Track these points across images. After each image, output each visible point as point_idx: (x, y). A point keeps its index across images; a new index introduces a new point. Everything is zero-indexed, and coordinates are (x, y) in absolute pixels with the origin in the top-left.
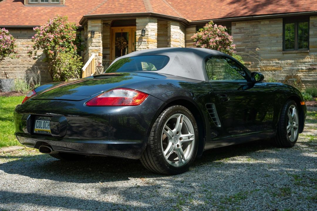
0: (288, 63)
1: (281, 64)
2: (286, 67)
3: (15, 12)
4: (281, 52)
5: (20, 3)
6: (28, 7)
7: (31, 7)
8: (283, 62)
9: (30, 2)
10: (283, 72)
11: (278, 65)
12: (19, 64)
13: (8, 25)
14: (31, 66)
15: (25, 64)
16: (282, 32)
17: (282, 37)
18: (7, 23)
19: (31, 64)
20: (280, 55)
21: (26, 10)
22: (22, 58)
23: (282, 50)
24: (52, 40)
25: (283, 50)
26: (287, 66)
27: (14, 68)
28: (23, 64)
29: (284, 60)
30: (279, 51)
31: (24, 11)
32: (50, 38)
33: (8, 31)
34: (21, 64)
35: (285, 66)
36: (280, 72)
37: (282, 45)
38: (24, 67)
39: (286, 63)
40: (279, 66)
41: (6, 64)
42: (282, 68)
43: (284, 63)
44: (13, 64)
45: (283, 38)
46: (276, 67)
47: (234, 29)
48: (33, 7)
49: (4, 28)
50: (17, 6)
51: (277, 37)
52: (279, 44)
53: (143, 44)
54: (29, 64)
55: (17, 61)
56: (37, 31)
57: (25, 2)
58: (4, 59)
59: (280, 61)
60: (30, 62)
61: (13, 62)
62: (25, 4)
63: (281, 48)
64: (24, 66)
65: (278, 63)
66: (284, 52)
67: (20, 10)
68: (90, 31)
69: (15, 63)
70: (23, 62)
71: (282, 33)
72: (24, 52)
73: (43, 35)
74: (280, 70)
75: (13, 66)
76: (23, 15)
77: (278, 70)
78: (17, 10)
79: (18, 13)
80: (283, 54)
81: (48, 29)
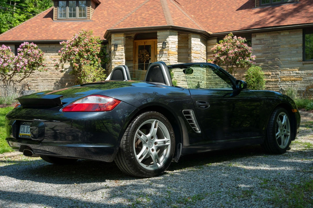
0: (308, 73)
1: (301, 74)
2: (307, 78)
3: (45, 27)
4: (301, 63)
5: (50, 19)
6: (57, 23)
7: (60, 23)
8: (303, 72)
9: (59, 18)
10: (303, 82)
11: (298, 76)
12: (48, 76)
13: (38, 39)
14: (60, 79)
15: (54, 77)
16: (302, 42)
17: (302, 47)
18: (37, 38)
19: (59, 76)
20: (301, 65)
21: (55, 25)
22: (51, 71)
23: (302, 60)
24: (77, 53)
25: (304, 60)
26: (308, 76)
27: (43, 81)
28: (51, 76)
29: (304, 70)
30: (300, 61)
31: (53, 26)
32: (75, 52)
33: (37, 45)
34: (50, 77)
35: (305, 76)
36: (301, 82)
37: (302, 56)
38: (53, 80)
39: (306, 73)
40: (300, 76)
41: (35, 77)
42: (302, 78)
43: (305, 73)
44: (42, 76)
45: (303, 49)
46: (296, 77)
47: (254, 40)
48: (61, 23)
49: (33, 43)
50: (47, 22)
51: (297, 48)
52: (299, 54)
53: (164, 57)
54: (57, 77)
55: (46, 74)
56: (63, 45)
57: (54, 18)
58: (34, 72)
59: (301, 71)
60: (58, 75)
61: (42, 75)
62: (54, 19)
63: (301, 58)
64: (52, 78)
65: (298, 73)
66: (304, 62)
67: (49, 26)
68: (113, 45)
69: (44, 75)
70: (52, 75)
71: (302, 44)
72: (52, 66)
73: (69, 49)
74: (300, 81)
75: (42, 79)
76: (52, 30)
77: (299, 81)
78: (46, 26)
79: (47, 29)
80: (303, 64)
81: (73, 43)
